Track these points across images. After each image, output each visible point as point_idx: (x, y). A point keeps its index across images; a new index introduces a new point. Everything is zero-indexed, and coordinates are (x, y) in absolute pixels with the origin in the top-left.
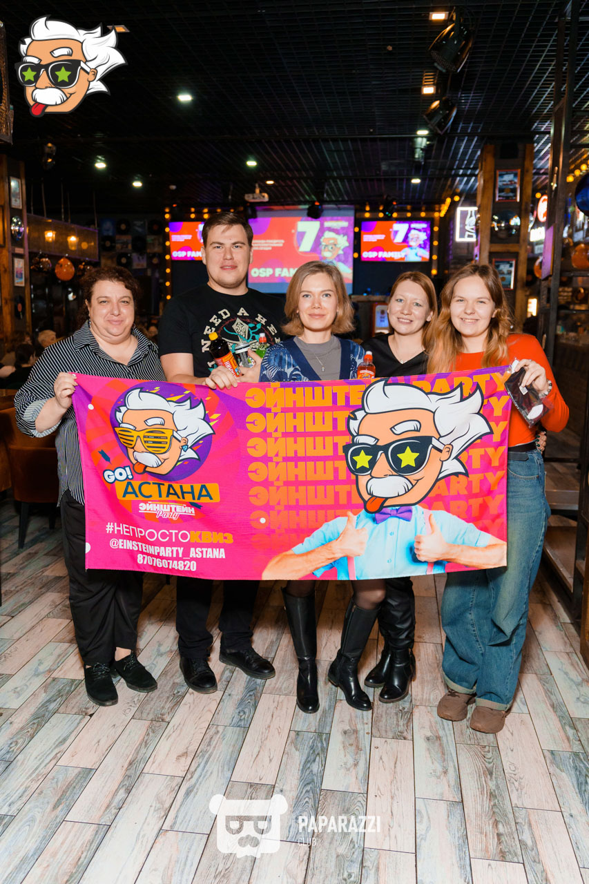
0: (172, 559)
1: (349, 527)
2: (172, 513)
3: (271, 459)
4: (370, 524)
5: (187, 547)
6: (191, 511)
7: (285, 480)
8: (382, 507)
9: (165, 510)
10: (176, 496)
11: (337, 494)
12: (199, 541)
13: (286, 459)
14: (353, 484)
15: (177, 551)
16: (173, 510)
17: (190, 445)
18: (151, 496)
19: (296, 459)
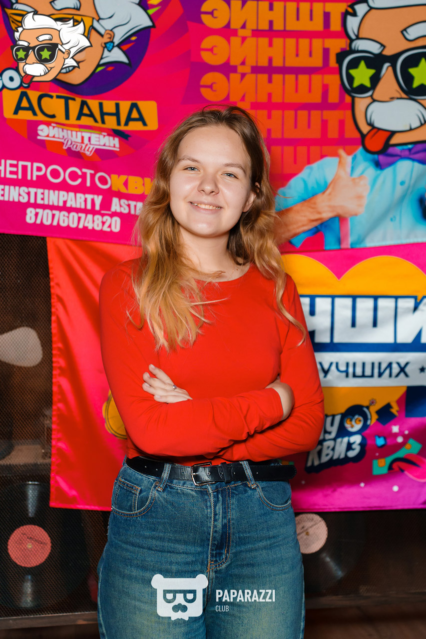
0: (85, 211)
1: (342, 173)
2: (84, 146)
3: (234, 69)
4: (371, 171)
5: (108, 196)
6: (112, 143)
7: (253, 100)
8: (387, 145)
9: (74, 139)
10: (91, 119)
11: (324, 123)
12: (123, 190)
13: (256, 70)
14: (347, 109)
15: (93, 201)
16: (86, 141)
17: (117, 41)
18: (53, 116)
19: (270, 70)
